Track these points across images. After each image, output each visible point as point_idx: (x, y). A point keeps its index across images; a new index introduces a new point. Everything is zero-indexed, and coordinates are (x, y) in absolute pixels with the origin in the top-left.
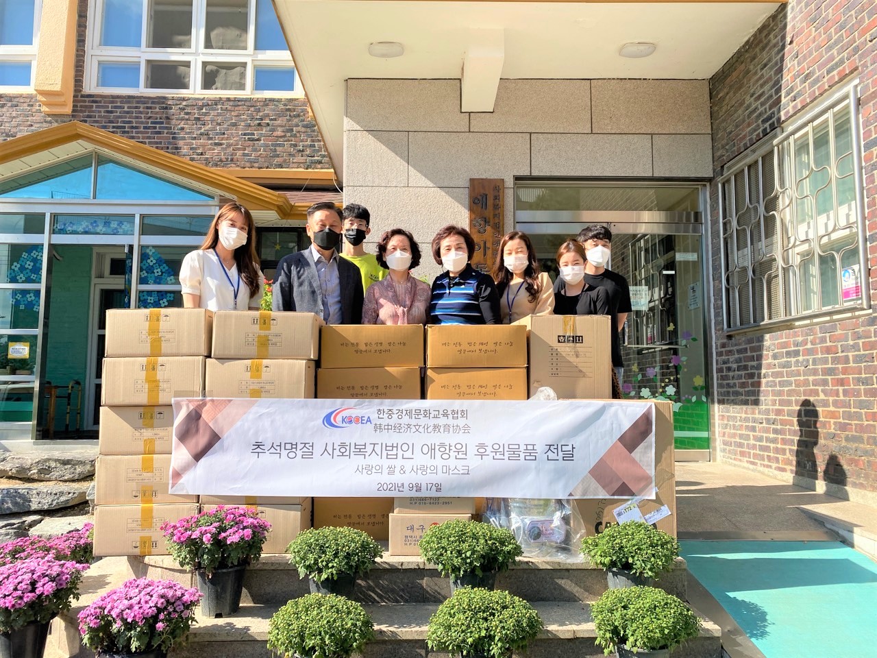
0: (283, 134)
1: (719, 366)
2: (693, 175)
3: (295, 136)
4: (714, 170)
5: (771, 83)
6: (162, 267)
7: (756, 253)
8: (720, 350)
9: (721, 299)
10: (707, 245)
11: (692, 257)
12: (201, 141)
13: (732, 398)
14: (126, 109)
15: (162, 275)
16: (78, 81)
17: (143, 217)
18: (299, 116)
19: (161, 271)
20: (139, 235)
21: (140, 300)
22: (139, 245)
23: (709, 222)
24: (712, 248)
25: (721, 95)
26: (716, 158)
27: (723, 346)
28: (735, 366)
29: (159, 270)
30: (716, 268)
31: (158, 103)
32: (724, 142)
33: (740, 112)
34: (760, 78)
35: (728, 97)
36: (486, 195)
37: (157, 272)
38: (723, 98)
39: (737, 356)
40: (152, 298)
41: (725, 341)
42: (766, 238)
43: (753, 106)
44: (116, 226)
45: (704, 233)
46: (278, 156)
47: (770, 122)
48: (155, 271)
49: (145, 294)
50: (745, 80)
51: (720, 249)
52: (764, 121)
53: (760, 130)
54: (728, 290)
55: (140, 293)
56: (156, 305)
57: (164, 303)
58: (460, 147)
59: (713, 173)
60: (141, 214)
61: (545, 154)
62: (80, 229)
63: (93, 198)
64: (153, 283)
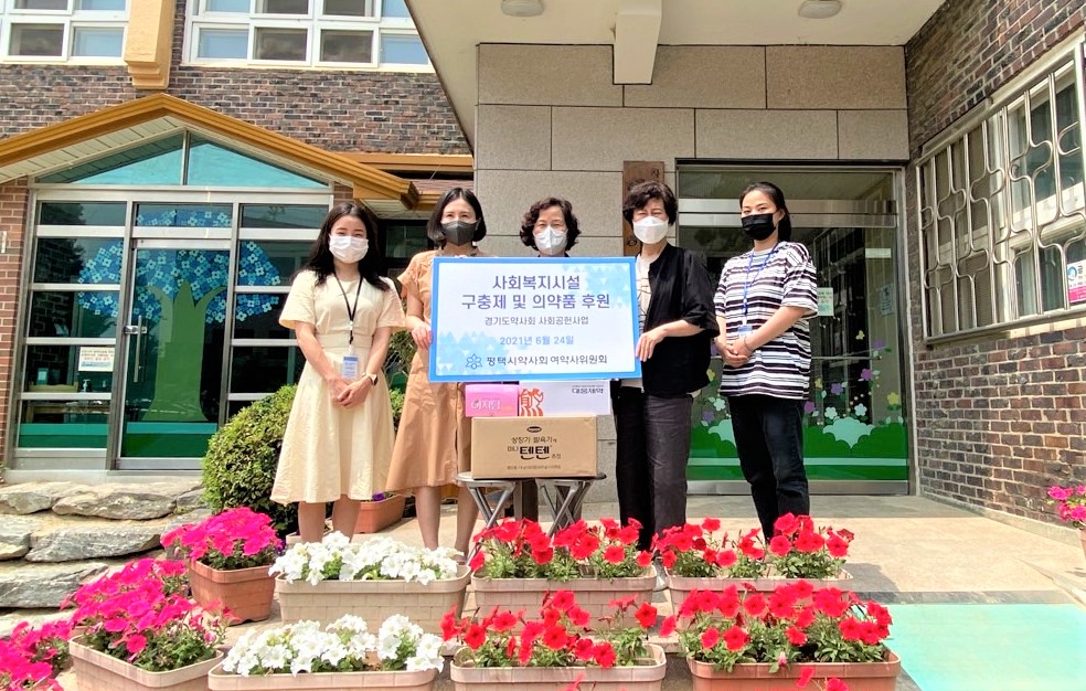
1: (918, 382)
2: (885, 157)
4: (911, 152)
5: (978, 46)
6: (264, 266)
7: (962, 247)
8: (918, 362)
9: (920, 303)
10: (902, 240)
11: (885, 253)
13: (935, 420)
15: (264, 275)
16: (177, 52)
17: (242, 206)
19: (264, 270)
21: (238, 304)
22: (237, 239)
23: (905, 213)
24: (909, 243)
25: (918, 63)
26: (913, 138)
27: (923, 357)
28: (937, 382)
29: (262, 269)
30: (914, 266)
31: (269, 76)
32: (923, 117)
33: (941, 82)
34: (964, 41)
35: (926, 65)
37: (259, 271)
38: (921, 67)
39: (939, 370)
40: (253, 302)
41: (924, 352)
42: (973, 230)
43: (957, 75)
44: (210, 217)
45: (898, 225)
47: (977, 92)
48: (257, 270)
49: (244, 297)
50: (947, 45)
51: (918, 244)
52: (971, 91)
53: (965, 103)
54: (927, 291)
55: (238, 295)
56: (258, 310)
57: (267, 308)
58: (612, 125)
59: (909, 155)
60: (240, 203)
61: (711, 134)
62: (168, 220)
63: (183, 184)
64: (255, 284)
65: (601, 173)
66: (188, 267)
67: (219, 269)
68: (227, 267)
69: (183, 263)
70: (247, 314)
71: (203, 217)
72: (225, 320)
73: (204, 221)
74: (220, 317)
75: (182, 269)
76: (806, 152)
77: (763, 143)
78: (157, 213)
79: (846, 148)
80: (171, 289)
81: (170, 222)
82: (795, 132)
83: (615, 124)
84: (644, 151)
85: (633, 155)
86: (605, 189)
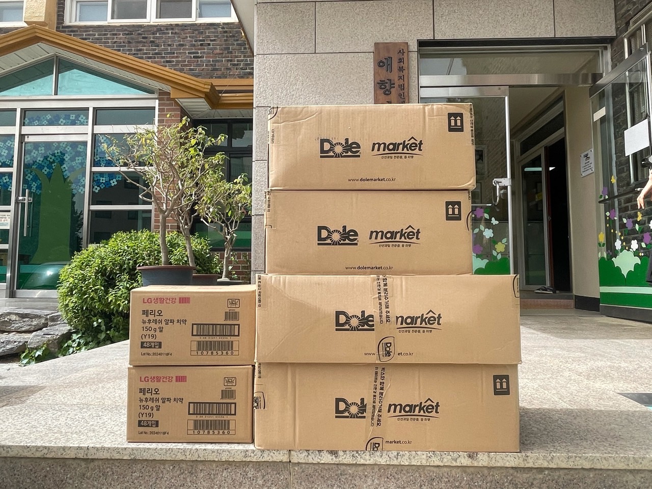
0: (221, 52)
2: (595, 34)
3: (231, 53)
4: (617, 29)
12: (156, 60)
14: (97, 36)
16: (60, 16)
18: (234, 36)
20: (93, 125)
21: (93, 181)
26: (618, 17)
31: (122, 30)
36: (391, 58)
40: (104, 179)
44: (74, 118)
46: (217, 70)
49: (98, 175)
55: (93, 174)
56: (108, 184)
57: (114, 183)
58: (365, 15)
59: (615, 32)
60: (93, 108)
61: (447, 19)
62: (45, 121)
63: (55, 95)
64: (105, 166)
65: (356, 54)
67: (80, 156)
68: (86, 154)
70: (100, 187)
71: (69, 119)
72: (84, 192)
73: (70, 121)
74: (82, 190)
75: (55, 156)
76: (527, 31)
77: (491, 25)
78: (38, 117)
79: (561, 28)
80: (48, 170)
81: (47, 123)
82: (518, 15)
83: (367, 14)
84: (391, 35)
85: (382, 38)
86: (359, 67)
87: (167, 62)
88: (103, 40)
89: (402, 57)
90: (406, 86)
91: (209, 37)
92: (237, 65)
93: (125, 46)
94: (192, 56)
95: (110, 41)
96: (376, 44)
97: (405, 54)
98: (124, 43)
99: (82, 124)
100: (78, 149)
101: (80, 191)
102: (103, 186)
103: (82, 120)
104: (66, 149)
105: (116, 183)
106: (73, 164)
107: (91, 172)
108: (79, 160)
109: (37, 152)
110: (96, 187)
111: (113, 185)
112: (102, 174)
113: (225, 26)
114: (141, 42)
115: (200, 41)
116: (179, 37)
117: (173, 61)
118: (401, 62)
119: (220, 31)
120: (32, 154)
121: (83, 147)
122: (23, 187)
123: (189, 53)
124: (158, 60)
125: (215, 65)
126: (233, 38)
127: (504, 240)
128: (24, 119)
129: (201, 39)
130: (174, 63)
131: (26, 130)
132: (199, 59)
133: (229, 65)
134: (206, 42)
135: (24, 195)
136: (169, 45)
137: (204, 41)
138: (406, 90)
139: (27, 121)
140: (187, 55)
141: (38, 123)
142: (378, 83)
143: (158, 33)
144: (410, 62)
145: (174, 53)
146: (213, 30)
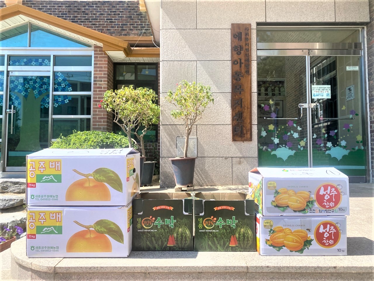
0: (127, 19)
1: (373, 130)
2: (358, 21)
6: (65, 83)
10: (365, 62)
11: (357, 68)
14: (48, 7)
15: (65, 87)
17: (55, 57)
18: (134, 9)
19: (65, 85)
20: (53, 66)
21: (54, 100)
22: (53, 71)
23: (367, 48)
29: (64, 84)
31: (64, 4)
36: (241, 33)
37: (63, 85)
40: (61, 99)
44: (41, 61)
45: (363, 54)
46: (124, 30)
48: (62, 85)
49: (57, 97)
55: (54, 96)
56: (63, 102)
57: (67, 101)
58: (226, 7)
59: (369, 19)
60: (54, 55)
61: (274, 10)
62: (23, 63)
63: (29, 47)
64: (61, 91)
65: (221, 30)
66: (32, 83)
67: (46, 85)
68: (49, 84)
69: (30, 82)
70: (58, 104)
71: (38, 62)
72: (49, 107)
73: (39, 63)
74: (47, 106)
75: (30, 85)
76: (319, 18)
77: (299, 14)
78: (18, 60)
79: (339, 16)
80: (25, 93)
81: (24, 64)
82: (314, 9)
83: (227, 6)
84: (241, 19)
85: (236, 21)
86: (222, 38)
87: (93, 24)
88: (53, 10)
89: (247, 32)
90: (249, 49)
91: (119, 9)
92: (137, 27)
93: (66, 14)
94: (109, 21)
95: (57, 11)
96: (232, 25)
97: (249, 31)
98: (66, 12)
99: (46, 65)
100: (44, 81)
101: (46, 106)
102: (60, 104)
103: (46, 63)
104: (37, 80)
105: (68, 102)
106: (41, 89)
107: (52, 94)
108: (45, 87)
109: (18, 82)
110: (56, 104)
111: (66, 102)
112: (59, 96)
113: (129, 3)
114: (76, 11)
115: (114, 12)
116: (100, 9)
117: (97, 24)
118: (247, 35)
119: (126, 6)
120: (15, 83)
121: (47, 79)
122: (10, 104)
123: (107, 19)
124: (87, 23)
125: (123, 27)
126: (134, 11)
127: (305, 139)
128: (9, 61)
129: (114, 10)
130: (98, 26)
131: (10, 68)
132: (113, 23)
133: (132, 27)
134: (117, 13)
135: (10, 108)
136: (94, 14)
137: (116, 12)
138: (250, 52)
139: (11, 63)
140: (106, 20)
141: (18, 64)
142: (233, 48)
143: (87, 7)
144: (252, 35)
145: (97, 19)
146: (121, 5)
